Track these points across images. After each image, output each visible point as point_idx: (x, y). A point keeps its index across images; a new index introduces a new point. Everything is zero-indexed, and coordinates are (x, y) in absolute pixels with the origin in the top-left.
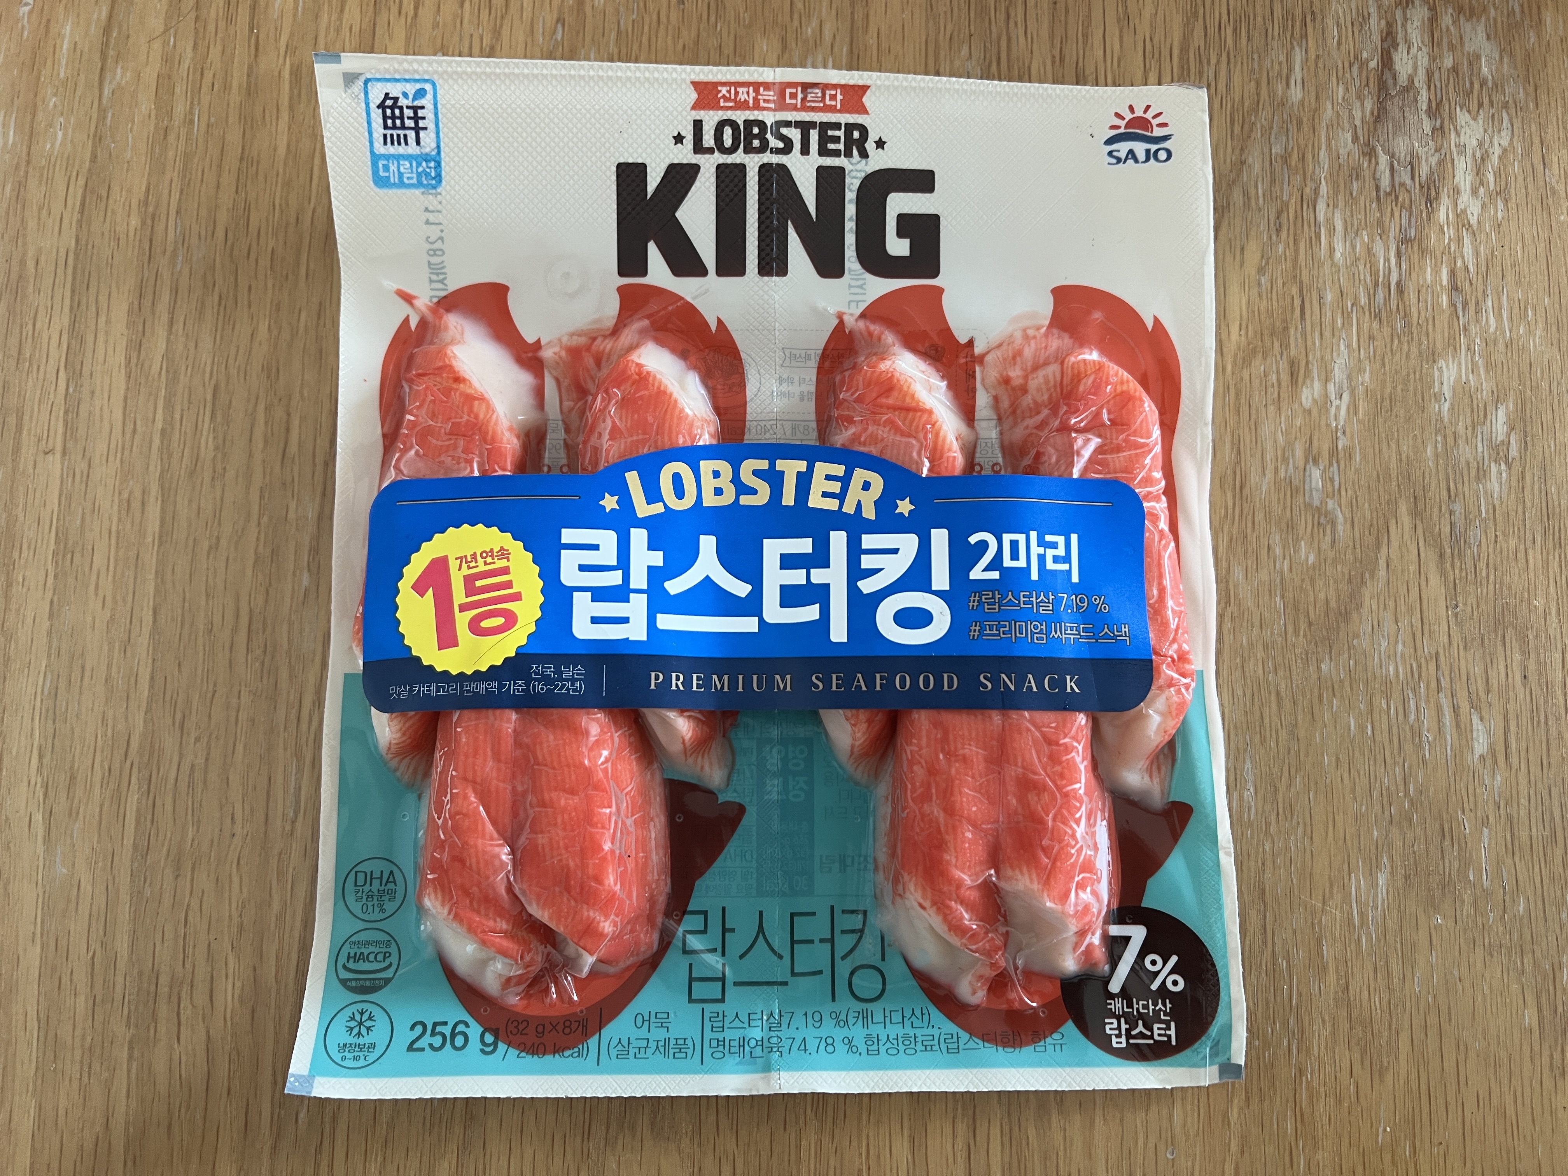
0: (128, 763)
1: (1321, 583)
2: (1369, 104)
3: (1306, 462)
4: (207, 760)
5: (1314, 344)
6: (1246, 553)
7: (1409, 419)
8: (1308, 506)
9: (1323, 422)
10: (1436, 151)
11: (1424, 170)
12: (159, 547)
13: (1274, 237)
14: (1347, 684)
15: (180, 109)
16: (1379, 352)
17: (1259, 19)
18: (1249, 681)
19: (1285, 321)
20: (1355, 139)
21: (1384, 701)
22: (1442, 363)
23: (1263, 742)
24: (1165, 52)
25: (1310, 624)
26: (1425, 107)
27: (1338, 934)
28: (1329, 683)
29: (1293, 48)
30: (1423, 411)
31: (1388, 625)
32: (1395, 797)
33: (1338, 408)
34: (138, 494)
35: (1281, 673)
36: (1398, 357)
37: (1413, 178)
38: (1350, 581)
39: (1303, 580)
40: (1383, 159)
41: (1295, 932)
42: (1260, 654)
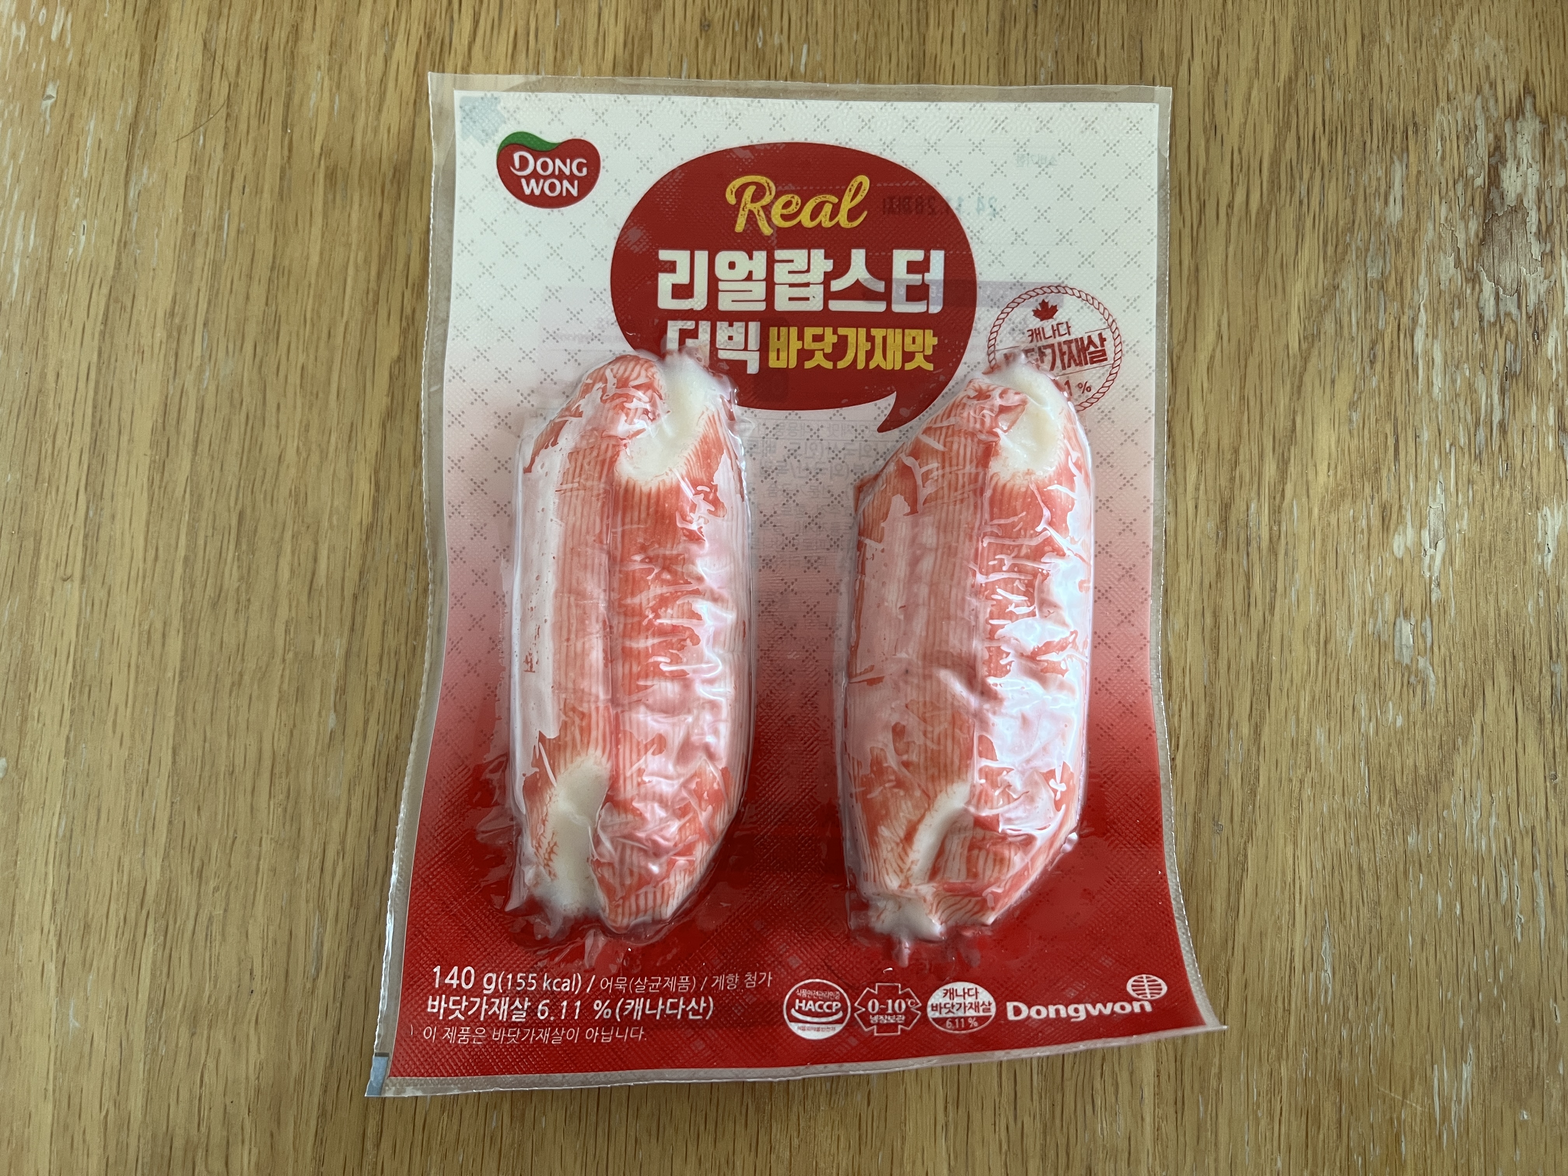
0: (144, 912)
1: (1410, 749)
2: (1473, 226)
3: (1397, 615)
4: (225, 910)
5: (1409, 487)
6: (1329, 713)
7: (1509, 570)
8: (1397, 663)
9: (1416, 573)
10: (1545, 278)
11: (1532, 299)
12: (180, 682)
13: (1368, 369)
14: (1435, 858)
15: (209, 213)
16: (1478, 497)
17: (1357, 131)
18: (1329, 853)
19: (1377, 461)
20: (1458, 263)
21: (1474, 879)
22: (1546, 510)
23: (1342, 918)
24: (1255, 165)
25: (1396, 792)
26: (1534, 229)
27: (1417, 1130)
28: (1416, 858)
29: (1392, 162)
30: (1525, 563)
31: (1481, 795)
32: (1483, 983)
33: (1432, 558)
34: (159, 625)
35: (1364, 844)
36: (1498, 504)
37: (1519, 307)
38: (1441, 747)
39: (1390, 745)
40: (1488, 287)
41: (1372, 1127)
42: (1342, 823)
